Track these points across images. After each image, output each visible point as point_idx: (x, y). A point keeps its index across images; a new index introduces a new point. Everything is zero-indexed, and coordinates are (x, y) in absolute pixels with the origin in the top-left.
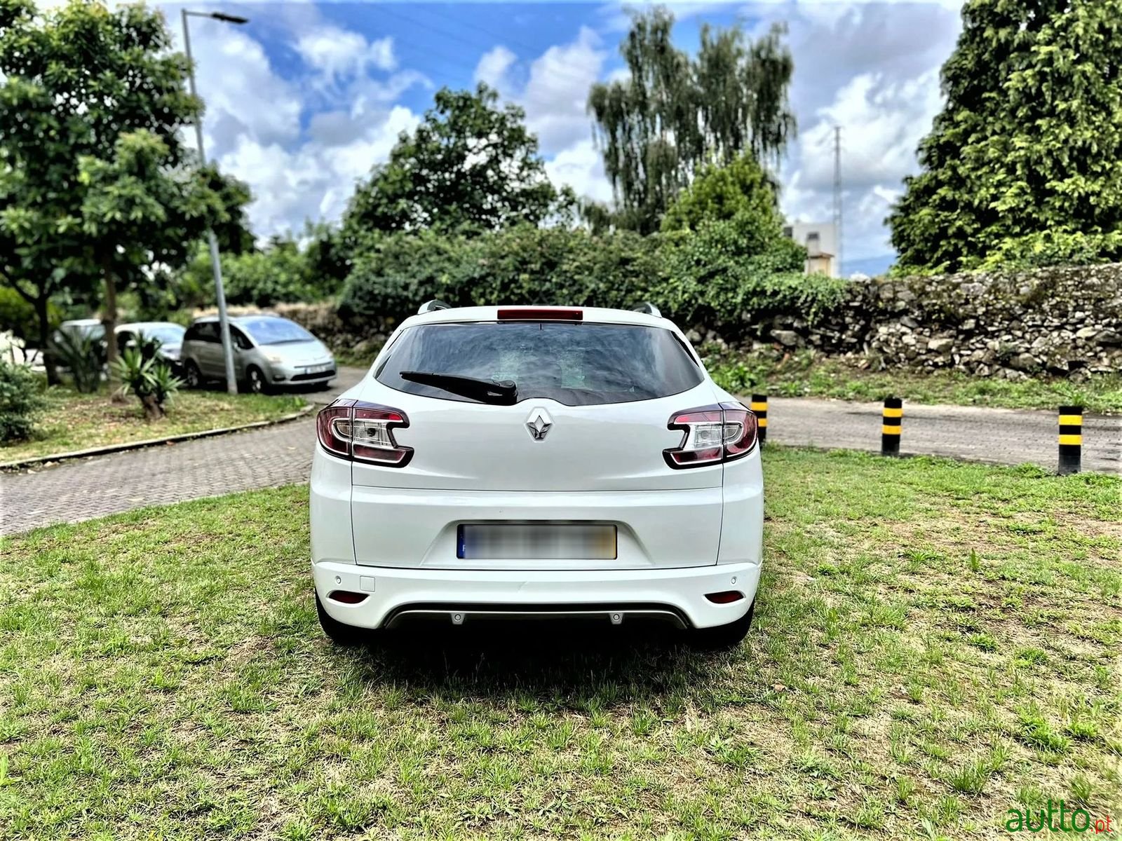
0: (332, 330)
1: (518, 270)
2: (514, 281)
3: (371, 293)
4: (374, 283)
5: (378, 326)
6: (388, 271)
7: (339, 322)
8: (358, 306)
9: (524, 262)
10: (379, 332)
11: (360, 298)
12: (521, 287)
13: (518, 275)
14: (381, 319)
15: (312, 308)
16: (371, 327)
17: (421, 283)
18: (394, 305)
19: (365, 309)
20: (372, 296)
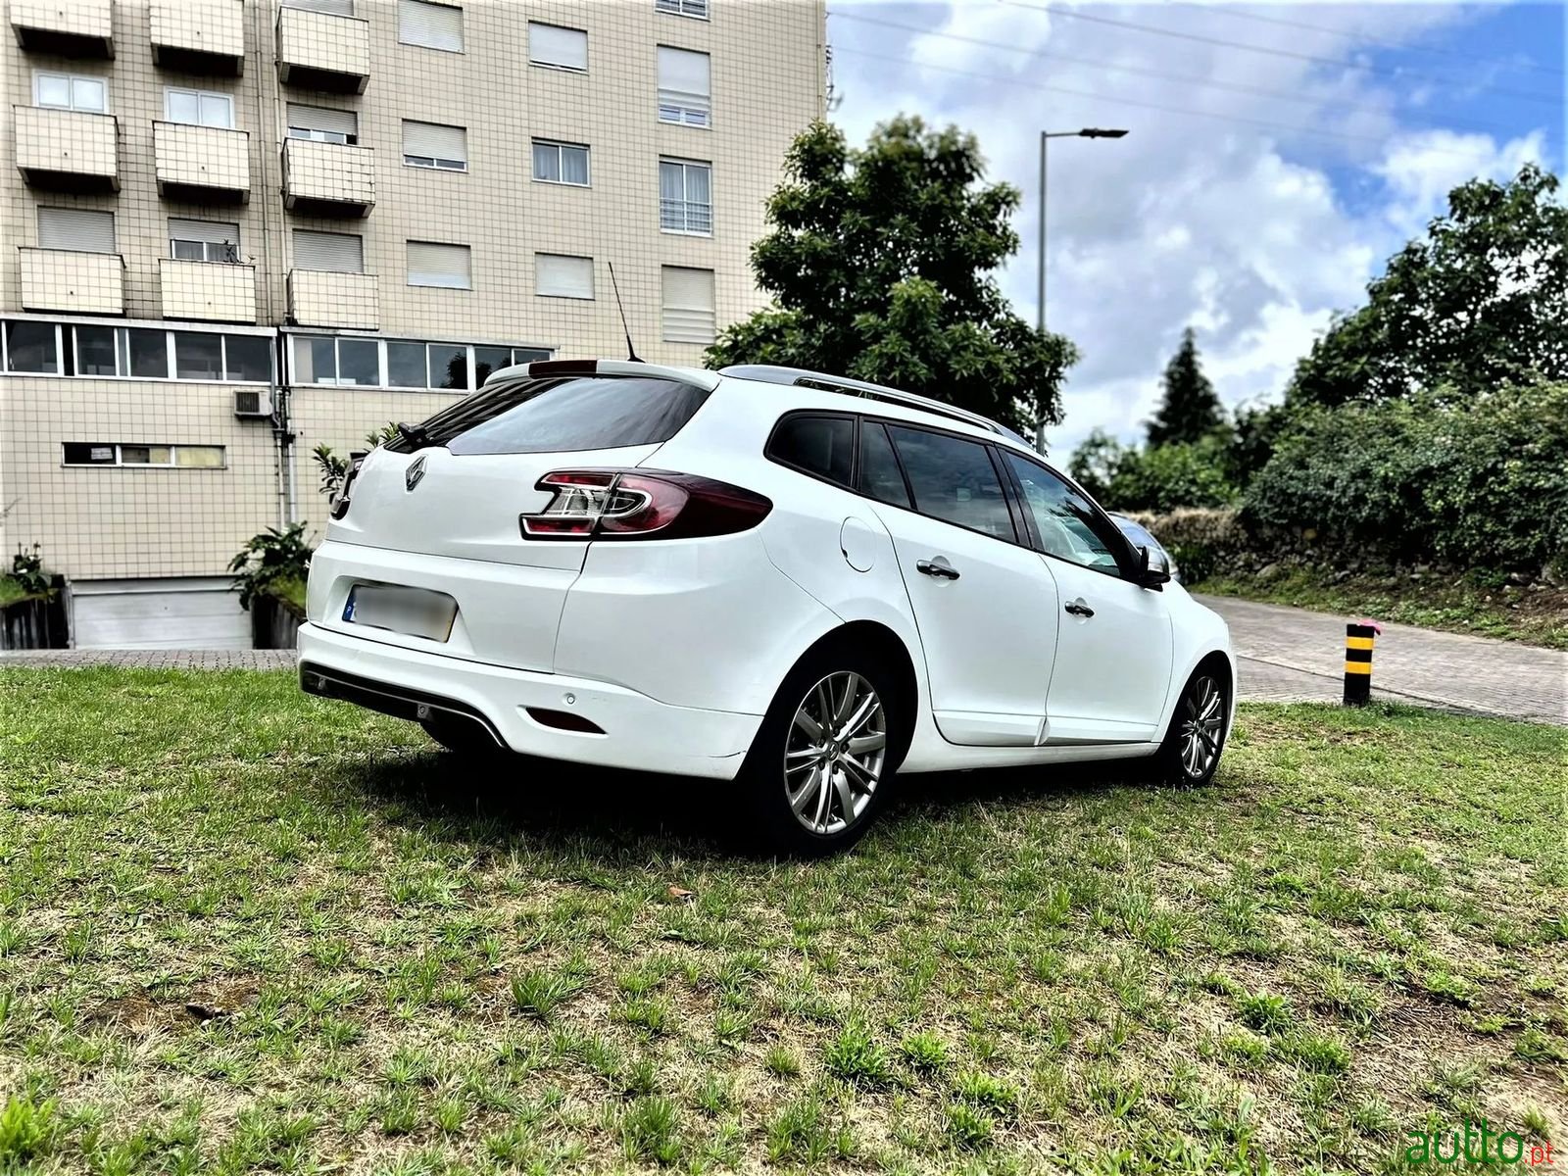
0: (1235, 544)
1: (1504, 454)
2: (1494, 471)
3: (1283, 492)
4: (1291, 478)
5: (1292, 543)
6: (1313, 461)
7: (1244, 535)
8: (1265, 510)
9: (1519, 440)
10: (1292, 551)
11: (1271, 500)
12: (1506, 481)
13: (1504, 462)
14: (1297, 531)
15: (1213, 514)
16: (1284, 543)
17: (1354, 477)
18: (1315, 511)
19: (1277, 515)
20: (1287, 497)
